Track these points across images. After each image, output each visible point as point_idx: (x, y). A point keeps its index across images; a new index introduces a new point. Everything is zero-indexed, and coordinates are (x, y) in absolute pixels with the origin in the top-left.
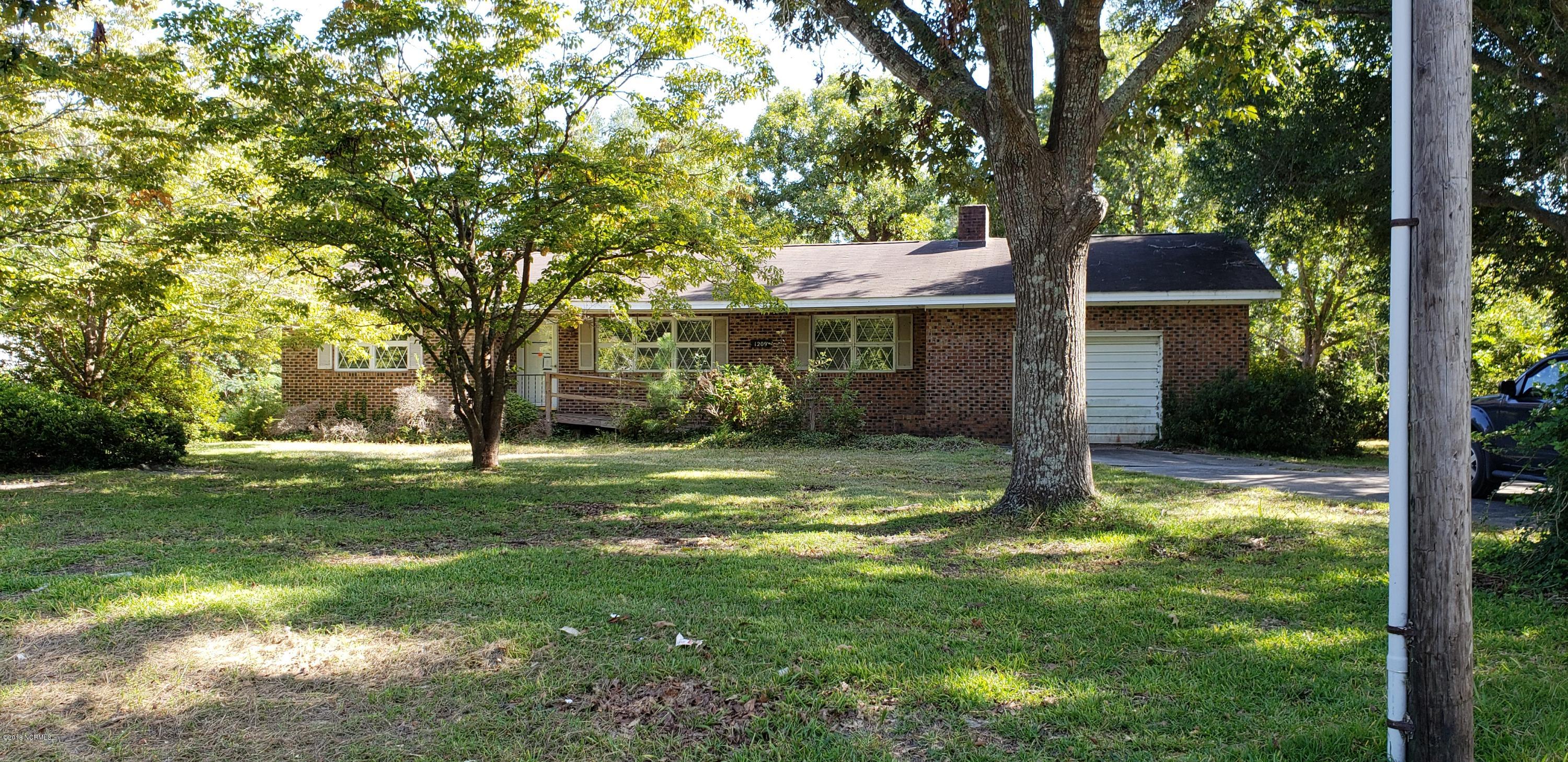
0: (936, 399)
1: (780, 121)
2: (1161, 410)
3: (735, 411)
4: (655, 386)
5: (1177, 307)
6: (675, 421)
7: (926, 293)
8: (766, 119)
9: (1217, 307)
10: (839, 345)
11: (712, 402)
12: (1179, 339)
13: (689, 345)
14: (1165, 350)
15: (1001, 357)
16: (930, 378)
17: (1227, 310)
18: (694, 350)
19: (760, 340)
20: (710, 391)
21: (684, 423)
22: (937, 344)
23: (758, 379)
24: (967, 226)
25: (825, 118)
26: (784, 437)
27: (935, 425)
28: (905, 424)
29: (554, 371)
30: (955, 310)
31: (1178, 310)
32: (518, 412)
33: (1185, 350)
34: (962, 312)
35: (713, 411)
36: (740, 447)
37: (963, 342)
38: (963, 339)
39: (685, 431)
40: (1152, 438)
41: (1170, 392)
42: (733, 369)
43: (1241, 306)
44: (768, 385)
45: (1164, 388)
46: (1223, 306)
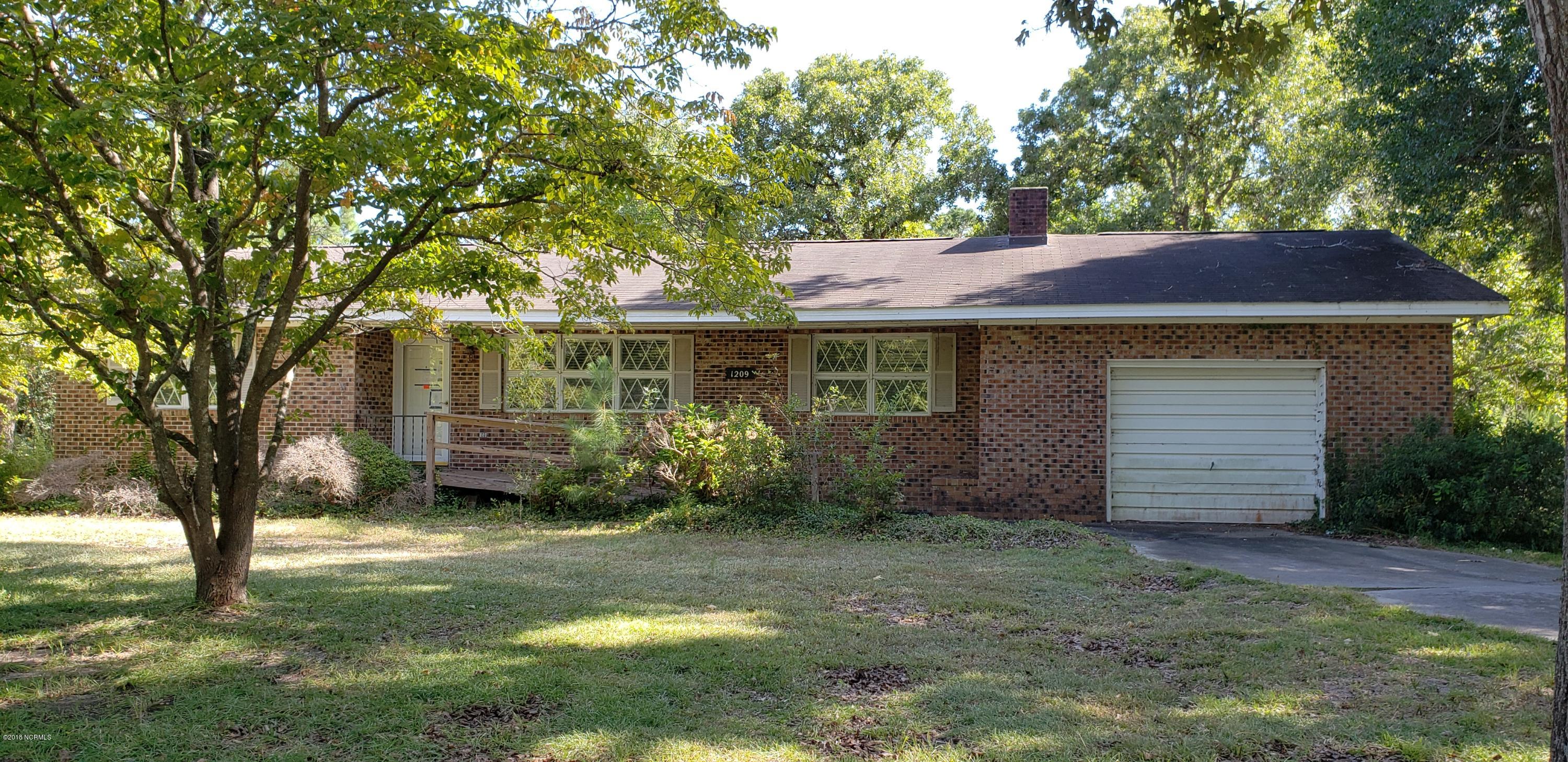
0: (994, 455)
1: (760, 107)
2: (1323, 476)
3: (702, 474)
4: (581, 434)
5: (1347, 326)
6: (610, 488)
7: (981, 302)
8: (743, 103)
9: (1405, 326)
10: (850, 375)
11: (668, 460)
12: (1351, 373)
13: (637, 374)
14: (1329, 388)
15: (1089, 396)
16: (987, 426)
17: (1419, 332)
18: (646, 382)
19: (739, 369)
20: (664, 442)
21: (626, 491)
22: (996, 376)
23: (737, 427)
24: (1021, 216)
25: (815, 102)
26: (778, 514)
27: (993, 494)
28: (949, 492)
29: (445, 410)
30: (1022, 327)
31: (1347, 329)
32: (380, 471)
33: (1359, 388)
34: (1033, 330)
35: (667, 472)
36: (709, 531)
37: (1035, 373)
38: (1034, 369)
39: (625, 501)
40: (1309, 516)
41: (1338, 450)
42: (699, 410)
43: (1440, 326)
44: (751, 435)
45: (1327, 444)
46: (1415, 326)
